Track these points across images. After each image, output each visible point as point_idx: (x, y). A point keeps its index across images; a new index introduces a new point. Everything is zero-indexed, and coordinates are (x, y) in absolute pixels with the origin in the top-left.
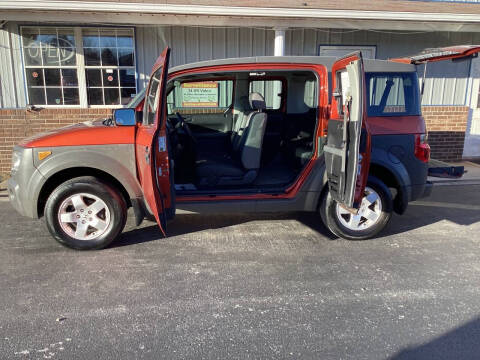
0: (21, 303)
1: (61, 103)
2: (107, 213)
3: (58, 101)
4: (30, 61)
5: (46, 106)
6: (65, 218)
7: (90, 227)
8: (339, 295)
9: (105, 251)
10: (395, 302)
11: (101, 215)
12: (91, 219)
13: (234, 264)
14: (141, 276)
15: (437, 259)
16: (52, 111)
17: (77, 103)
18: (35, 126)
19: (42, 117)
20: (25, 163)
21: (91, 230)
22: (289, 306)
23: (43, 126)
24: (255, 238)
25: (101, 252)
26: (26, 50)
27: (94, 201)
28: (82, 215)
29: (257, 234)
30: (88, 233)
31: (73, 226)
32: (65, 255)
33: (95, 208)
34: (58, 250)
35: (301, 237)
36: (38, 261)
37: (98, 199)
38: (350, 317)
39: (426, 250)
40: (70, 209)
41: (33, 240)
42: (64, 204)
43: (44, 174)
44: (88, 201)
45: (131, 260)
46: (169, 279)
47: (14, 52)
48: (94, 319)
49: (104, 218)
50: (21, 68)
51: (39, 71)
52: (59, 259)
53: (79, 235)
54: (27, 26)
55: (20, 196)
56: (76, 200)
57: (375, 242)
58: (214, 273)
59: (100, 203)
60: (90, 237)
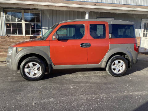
0: (18, 98)
1: (17, 34)
2: (40, 69)
3: (16, 33)
4: (7, 20)
5: (12, 35)
6: (26, 70)
7: (35, 73)
8: (120, 94)
9: (39, 81)
10: (137, 95)
11: (38, 69)
12: (35, 71)
13: (83, 85)
14: (54, 89)
15: (144, 82)
16: (14, 36)
17: (22, 34)
18: (8, 41)
19: (10, 38)
20: (14, 52)
21: (35, 74)
22: (105, 97)
23: (11, 41)
24: (85, 77)
25: (38, 81)
26: (5, 17)
27: (36, 65)
28: (32, 69)
29: (86, 75)
30: (34, 75)
31: (29, 73)
32: (26, 83)
33: (36, 67)
34: (24, 81)
35: (100, 76)
36: (18, 85)
37: (37, 64)
38: (125, 100)
39: (139, 80)
40: (28, 67)
41: (14, 78)
42: (26, 66)
43: (20, 56)
44: (34, 65)
45: (49, 84)
46: (64, 90)
47: (2, 17)
48: (44, 103)
49: (39, 70)
50: (4, 22)
51: (10, 24)
52: (25, 84)
53: (31, 76)
54: (6, 9)
55: (11, 63)
56: (31, 64)
57: (123, 77)
58: (77, 88)
59: (38, 65)
60: (35, 77)
